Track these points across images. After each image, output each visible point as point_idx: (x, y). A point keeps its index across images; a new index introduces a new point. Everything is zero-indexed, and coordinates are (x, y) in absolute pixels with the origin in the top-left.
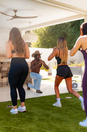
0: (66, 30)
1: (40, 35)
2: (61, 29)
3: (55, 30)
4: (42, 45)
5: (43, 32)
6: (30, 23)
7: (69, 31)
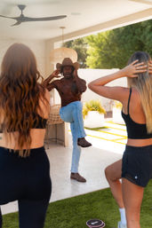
0: (142, 37)
1: (100, 46)
2: (134, 34)
3: (123, 37)
4: (103, 62)
5: (104, 40)
6: (63, 28)
7: (148, 38)
